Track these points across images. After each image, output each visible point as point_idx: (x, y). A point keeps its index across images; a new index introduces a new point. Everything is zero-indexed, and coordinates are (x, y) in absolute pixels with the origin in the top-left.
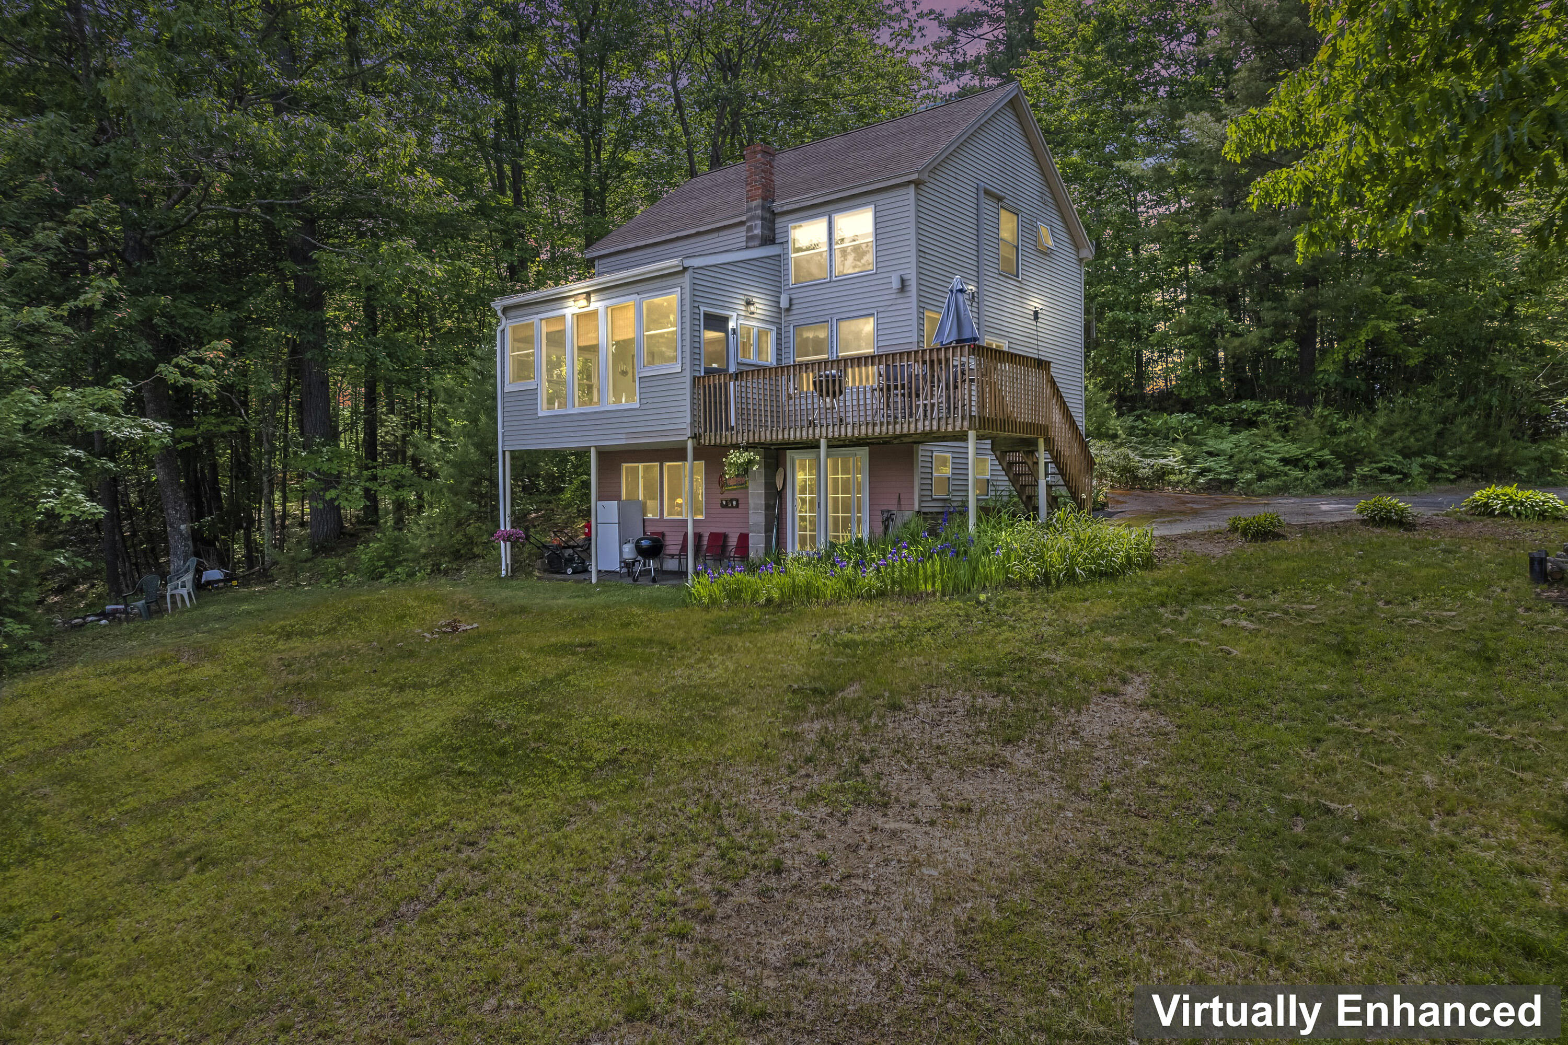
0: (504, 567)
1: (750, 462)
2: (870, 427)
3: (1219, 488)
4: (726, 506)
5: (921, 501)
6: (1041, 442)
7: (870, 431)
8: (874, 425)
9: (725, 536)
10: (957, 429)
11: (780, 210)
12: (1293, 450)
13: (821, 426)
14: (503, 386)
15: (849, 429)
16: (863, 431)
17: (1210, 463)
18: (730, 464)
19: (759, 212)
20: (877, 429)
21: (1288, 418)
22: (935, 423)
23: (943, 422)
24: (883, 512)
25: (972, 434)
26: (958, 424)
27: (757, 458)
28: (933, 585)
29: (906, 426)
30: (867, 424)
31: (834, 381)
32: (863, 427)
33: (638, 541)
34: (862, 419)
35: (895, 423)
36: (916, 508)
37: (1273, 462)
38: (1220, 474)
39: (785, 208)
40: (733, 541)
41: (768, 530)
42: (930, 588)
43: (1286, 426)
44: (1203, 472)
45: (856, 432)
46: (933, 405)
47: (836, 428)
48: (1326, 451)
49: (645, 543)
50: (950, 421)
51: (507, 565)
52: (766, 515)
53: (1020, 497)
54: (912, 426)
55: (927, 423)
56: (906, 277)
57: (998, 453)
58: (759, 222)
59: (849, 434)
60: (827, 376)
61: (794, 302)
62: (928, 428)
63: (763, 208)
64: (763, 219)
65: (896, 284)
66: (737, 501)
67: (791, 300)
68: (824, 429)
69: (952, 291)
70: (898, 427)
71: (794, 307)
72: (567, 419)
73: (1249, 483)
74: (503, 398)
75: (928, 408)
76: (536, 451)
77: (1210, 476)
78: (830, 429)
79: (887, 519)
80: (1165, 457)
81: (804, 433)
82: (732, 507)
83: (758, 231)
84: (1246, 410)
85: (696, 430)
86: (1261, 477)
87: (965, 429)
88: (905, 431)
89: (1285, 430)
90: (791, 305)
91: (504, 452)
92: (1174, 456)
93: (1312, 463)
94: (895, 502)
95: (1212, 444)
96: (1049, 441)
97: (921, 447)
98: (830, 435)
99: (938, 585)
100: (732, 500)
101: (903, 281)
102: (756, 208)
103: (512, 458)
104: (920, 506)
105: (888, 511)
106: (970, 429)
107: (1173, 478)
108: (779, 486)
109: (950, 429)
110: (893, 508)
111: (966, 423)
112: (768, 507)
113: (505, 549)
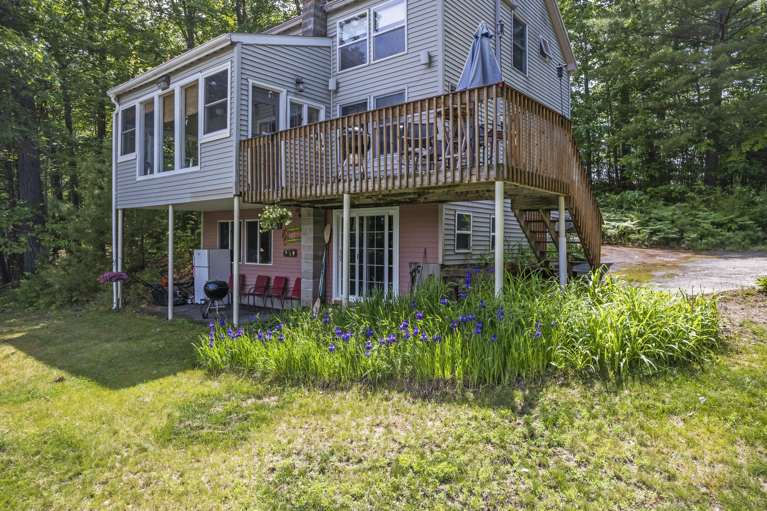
0: (115, 301)
1: (283, 217)
2: (390, 181)
3: (667, 244)
4: (287, 255)
5: (444, 255)
6: (562, 201)
7: (390, 185)
8: (394, 178)
9: (286, 280)
10: (483, 180)
11: (330, 9)
12: (718, 217)
13: (345, 181)
14: (116, 159)
15: (370, 184)
16: (383, 186)
17: (658, 226)
18: (265, 219)
19: (312, 11)
20: (397, 183)
21: (709, 194)
22: (458, 174)
23: (466, 173)
24: (411, 264)
25: (499, 186)
26: (484, 174)
27: (290, 214)
28: (453, 372)
29: (426, 178)
30: (388, 178)
31: (356, 137)
32: (384, 181)
33: (206, 286)
34: (382, 174)
35: (416, 175)
36: (440, 261)
37: (707, 225)
38: (668, 234)
39: (334, 7)
40: (292, 284)
41: (316, 277)
42: (448, 375)
43: (707, 200)
44: (654, 233)
45: (377, 186)
46: (455, 160)
47: (358, 183)
48: (746, 218)
49: (212, 287)
50: (475, 171)
51: (118, 300)
52: (314, 264)
53: (534, 252)
54: (434, 178)
55: (449, 174)
56: (433, 54)
57: (517, 211)
58: (312, 19)
59: (370, 189)
60: (350, 133)
61: (341, 85)
62: (450, 180)
63: (316, 7)
64: (315, 16)
65: (424, 59)
66: (296, 251)
67: (338, 84)
68: (347, 185)
69: (477, 37)
70: (418, 179)
71: (341, 90)
72: (154, 182)
73: (693, 240)
74: (117, 167)
75: (451, 161)
76: (137, 209)
77: (662, 235)
78: (353, 184)
79: (414, 271)
80: (625, 221)
81: (329, 189)
82: (292, 256)
83: (311, 27)
84: (673, 191)
85: (242, 189)
86: (702, 237)
87: (492, 179)
88: (426, 184)
89: (707, 202)
90: (338, 88)
91: (117, 210)
92: (632, 220)
93: (734, 227)
94: (422, 255)
95: (656, 213)
96: (568, 199)
97: (445, 206)
98: (352, 189)
99: (459, 371)
100: (291, 251)
101: (430, 57)
102: (310, 8)
103: (124, 215)
104: (444, 260)
105: (416, 263)
106: (497, 179)
107: (632, 236)
108: (327, 239)
109: (474, 180)
110: (420, 261)
111: (493, 173)
112: (316, 257)
113: (116, 287)
